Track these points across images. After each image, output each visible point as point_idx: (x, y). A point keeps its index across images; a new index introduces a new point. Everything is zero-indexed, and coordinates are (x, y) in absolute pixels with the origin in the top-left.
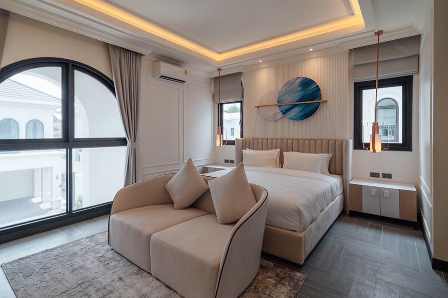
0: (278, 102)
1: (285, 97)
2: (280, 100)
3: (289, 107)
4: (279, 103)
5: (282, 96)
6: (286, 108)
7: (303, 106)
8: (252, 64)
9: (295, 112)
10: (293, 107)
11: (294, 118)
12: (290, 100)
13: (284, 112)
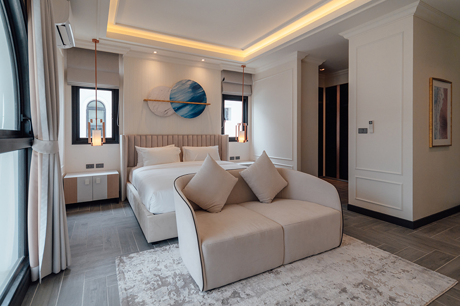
0: (170, 98)
1: (177, 96)
2: (172, 97)
3: (180, 105)
4: (172, 100)
5: (174, 93)
6: (178, 105)
7: (193, 106)
8: (141, 51)
9: (186, 110)
10: (185, 105)
11: (185, 116)
12: (182, 99)
13: (177, 110)
